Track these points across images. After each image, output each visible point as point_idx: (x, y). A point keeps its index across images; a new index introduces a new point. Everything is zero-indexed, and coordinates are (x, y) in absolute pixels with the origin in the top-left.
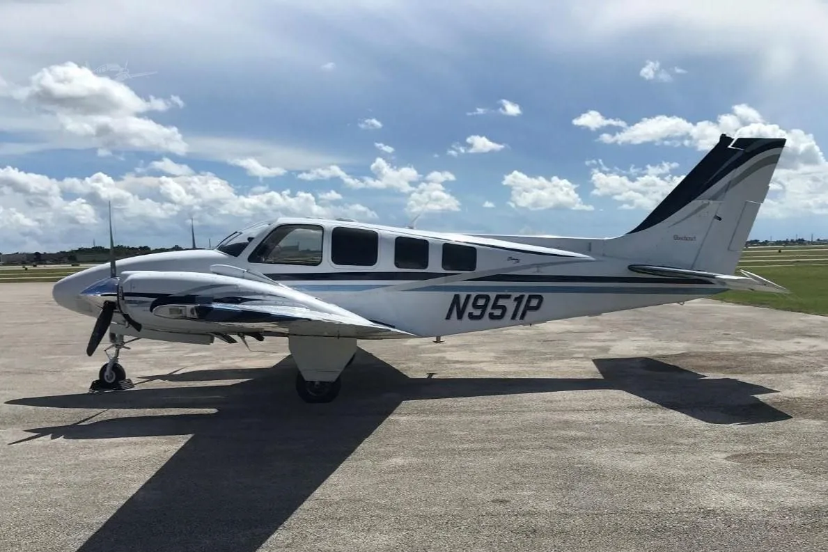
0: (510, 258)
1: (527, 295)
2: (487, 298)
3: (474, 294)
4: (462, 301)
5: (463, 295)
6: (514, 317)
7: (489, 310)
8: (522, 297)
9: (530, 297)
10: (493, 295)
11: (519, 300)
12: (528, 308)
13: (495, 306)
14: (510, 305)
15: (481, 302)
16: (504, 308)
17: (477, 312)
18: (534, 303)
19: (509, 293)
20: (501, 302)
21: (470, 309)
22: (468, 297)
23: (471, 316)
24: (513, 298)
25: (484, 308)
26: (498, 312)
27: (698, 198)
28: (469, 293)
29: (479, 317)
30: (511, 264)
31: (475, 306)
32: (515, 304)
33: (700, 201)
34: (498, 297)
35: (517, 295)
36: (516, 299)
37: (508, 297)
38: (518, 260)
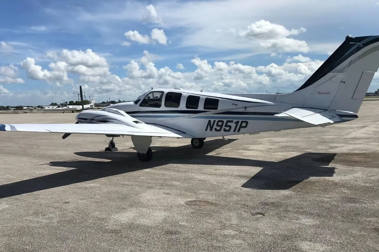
0: (234, 104)
1: (240, 121)
2: (223, 122)
3: (217, 120)
4: (212, 123)
5: (212, 121)
6: (234, 131)
7: (223, 127)
8: (238, 122)
9: (242, 122)
10: (225, 121)
11: (237, 123)
12: (241, 127)
13: (226, 126)
14: (233, 125)
15: (220, 124)
16: (230, 127)
17: (218, 128)
18: (244, 125)
19: (232, 120)
20: (229, 124)
21: (215, 126)
22: (214, 121)
23: (216, 130)
24: (234, 122)
25: (221, 126)
26: (227, 128)
27: (331, 72)
28: (215, 120)
29: (220, 130)
30: (234, 106)
31: (217, 125)
32: (235, 125)
33: (333, 74)
34: (228, 122)
35: (236, 121)
36: (235, 123)
37: (232, 121)
38: (237, 105)
